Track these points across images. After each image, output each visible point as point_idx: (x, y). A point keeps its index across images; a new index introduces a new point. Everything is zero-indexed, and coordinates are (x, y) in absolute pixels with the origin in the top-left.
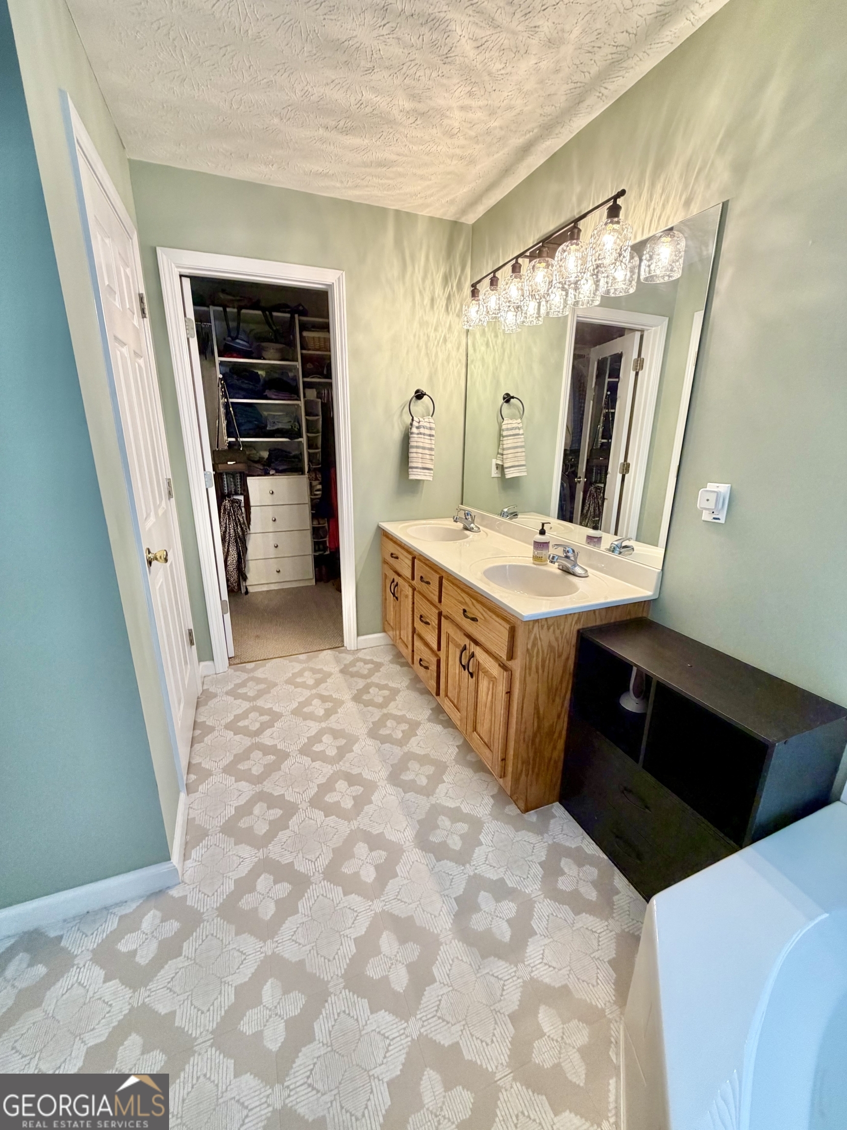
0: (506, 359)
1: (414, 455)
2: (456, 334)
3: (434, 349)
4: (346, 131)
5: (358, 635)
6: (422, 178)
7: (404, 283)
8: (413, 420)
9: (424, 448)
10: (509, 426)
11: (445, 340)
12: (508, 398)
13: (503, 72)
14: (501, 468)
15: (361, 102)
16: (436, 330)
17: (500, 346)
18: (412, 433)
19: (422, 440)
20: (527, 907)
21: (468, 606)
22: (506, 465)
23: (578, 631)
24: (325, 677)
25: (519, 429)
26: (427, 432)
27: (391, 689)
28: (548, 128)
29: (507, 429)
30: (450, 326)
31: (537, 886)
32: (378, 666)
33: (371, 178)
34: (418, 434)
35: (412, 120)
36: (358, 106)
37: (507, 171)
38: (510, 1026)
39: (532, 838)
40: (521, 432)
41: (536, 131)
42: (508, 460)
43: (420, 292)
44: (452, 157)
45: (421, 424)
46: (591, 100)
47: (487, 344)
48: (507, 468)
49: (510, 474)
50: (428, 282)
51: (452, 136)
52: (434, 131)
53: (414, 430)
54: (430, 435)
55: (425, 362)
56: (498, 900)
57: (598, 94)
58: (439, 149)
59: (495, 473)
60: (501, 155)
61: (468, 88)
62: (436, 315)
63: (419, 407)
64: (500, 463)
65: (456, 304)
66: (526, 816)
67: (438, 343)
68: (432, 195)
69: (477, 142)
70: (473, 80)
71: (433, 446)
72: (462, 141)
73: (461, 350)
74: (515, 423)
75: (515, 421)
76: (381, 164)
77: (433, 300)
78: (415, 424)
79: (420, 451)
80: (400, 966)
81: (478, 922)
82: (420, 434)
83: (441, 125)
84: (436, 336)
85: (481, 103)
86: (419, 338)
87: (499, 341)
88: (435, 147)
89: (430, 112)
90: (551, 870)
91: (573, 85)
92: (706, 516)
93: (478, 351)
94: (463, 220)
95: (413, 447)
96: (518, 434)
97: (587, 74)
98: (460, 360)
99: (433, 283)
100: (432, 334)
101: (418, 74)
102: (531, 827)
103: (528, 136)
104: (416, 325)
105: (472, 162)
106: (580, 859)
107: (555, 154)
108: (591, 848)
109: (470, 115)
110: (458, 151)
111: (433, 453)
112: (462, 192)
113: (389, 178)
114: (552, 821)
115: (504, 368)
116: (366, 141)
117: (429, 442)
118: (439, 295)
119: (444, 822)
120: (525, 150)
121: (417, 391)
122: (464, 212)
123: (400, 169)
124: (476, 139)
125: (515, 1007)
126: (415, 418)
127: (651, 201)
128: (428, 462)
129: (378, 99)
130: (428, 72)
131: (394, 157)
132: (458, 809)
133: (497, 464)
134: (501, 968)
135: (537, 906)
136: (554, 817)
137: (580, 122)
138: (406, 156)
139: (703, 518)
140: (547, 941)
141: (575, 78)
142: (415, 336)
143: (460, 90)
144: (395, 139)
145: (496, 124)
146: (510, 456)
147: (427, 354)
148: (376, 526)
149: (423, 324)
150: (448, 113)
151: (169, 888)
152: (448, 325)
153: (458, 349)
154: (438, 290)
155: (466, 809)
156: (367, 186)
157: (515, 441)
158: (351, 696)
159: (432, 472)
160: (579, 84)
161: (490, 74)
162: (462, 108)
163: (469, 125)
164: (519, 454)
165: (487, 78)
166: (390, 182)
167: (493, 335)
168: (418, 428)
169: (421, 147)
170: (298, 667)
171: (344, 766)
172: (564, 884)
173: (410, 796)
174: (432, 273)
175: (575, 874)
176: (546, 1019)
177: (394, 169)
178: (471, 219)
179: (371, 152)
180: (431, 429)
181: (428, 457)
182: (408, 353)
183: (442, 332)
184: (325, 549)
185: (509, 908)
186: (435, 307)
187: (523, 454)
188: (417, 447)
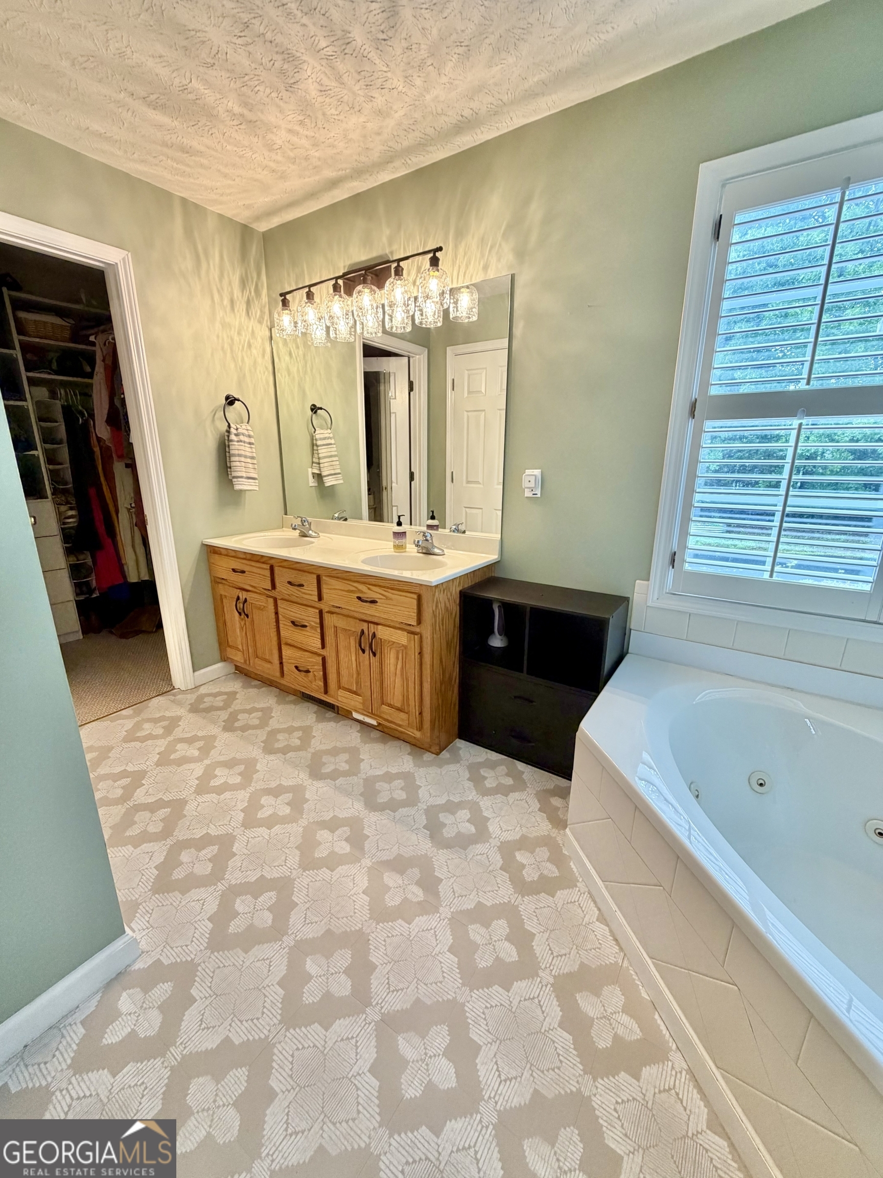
0: (309, 370)
1: (237, 463)
2: (259, 340)
3: (240, 354)
4: (154, 106)
5: (194, 671)
6: (226, 176)
7: (200, 277)
8: (229, 426)
9: (246, 457)
10: (322, 436)
11: (250, 346)
12: (314, 409)
13: (335, 117)
14: (319, 477)
15: (185, 87)
16: (239, 333)
17: (302, 357)
18: (232, 441)
19: (242, 448)
20: (475, 808)
21: (362, 592)
22: (324, 474)
23: (461, 592)
24: (174, 722)
25: (329, 438)
26: (247, 440)
27: (262, 710)
28: (359, 172)
29: (321, 439)
30: (253, 332)
31: (474, 793)
32: (232, 695)
33: (164, 159)
34: (238, 441)
35: (235, 122)
36: (181, 89)
37: (312, 195)
38: (504, 873)
39: (452, 767)
40: (332, 441)
41: (347, 171)
42: (325, 469)
43: (219, 291)
44: (264, 168)
45: (240, 431)
46: (397, 163)
47: (290, 354)
48: (325, 476)
49: (329, 482)
50: (225, 281)
51: (271, 150)
52: (256, 140)
53: (233, 437)
54: (250, 443)
55: (232, 366)
56: (453, 813)
57: (403, 161)
58: (254, 157)
59: (312, 482)
60: (311, 180)
61: (301, 118)
62: (238, 320)
63: (232, 412)
64: (317, 472)
65: (256, 310)
66: (441, 756)
67: (243, 347)
68: (230, 194)
69: (294, 163)
70: (308, 113)
71: (254, 455)
72: (279, 158)
73: (266, 358)
74: (327, 433)
75: (326, 432)
76: (184, 150)
77: (232, 302)
78: (233, 431)
79: (243, 459)
80: (410, 887)
81: (448, 833)
82: (241, 441)
83: (264, 137)
84: (240, 340)
85: (305, 132)
86: (223, 340)
87: (301, 353)
88: (251, 153)
89: (258, 123)
90: (477, 780)
91: (388, 148)
92: (528, 494)
93: (282, 360)
94: (254, 226)
95: (234, 455)
96: (331, 444)
97: (400, 145)
98: (267, 368)
99: (230, 283)
100: (236, 338)
101: (258, 88)
102: (448, 762)
103: (340, 173)
104: (218, 325)
105: (283, 177)
106: (492, 766)
107: (359, 194)
108: (494, 756)
109: (295, 139)
110: (272, 165)
111: (255, 462)
112: (262, 201)
113: (188, 165)
114: (461, 752)
115: (308, 379)
116: (176, 123)
117: (250, 450)
118: (238, 297)
119: (381, 785)
120: (333, 184)
121: (227, 398)
122: (258, 218)
123: (204, 161)
124: (293, 161)
125: (500, 863)
126: (232, 425)
127: (456, 259)
128: (252, 471)
129: (206, 91)
130: (268, 91)
131: (202, 149)
132: (387, 773)
133: (313, 474)
134: (480, 848)
135: (481, 803)
136: (460, 748)
137: (385, 177)
138: (217, 151)
139: (526, 495)
140: (498, 819)
141: (390, 144)
142: (218, 337)
143: (293, 116)
144: (210, 133)
145: (317, 154)
146: (326, 465)
147: (233, 357)
148: (199, 545)
149: (225, 325)
150: (275, 130)
151: (129, 966)
152: (250, 329)
153: (263, 356)
154: (237, 292)
155: (394, 770)
156: (156, 165)
157: (329, 450)
158: (221, 729)
159: (257, 481)
160: (392, 150)
161: (324, 114)
162: (290, 131)
163: (291, 147)
164: (334, 463)
165: (320, 116)
166: (188, 170)
167: (294, 346)
168: (236, 435)
169: (235, 149)
170: (129, 724)
171: (257, 785)
172: (490, 783)
173: (340, 781)
174: (228, 273)
175: (494, 775)
176: (521, 857)
177: (197, 159)
178: (263, 227)
179: (176, 135)
180: (249, 436)
181: (251, 466)
182: (212, 355)
183: (246, 336)
184: (91, 591)
185: (464, 814)
186: (236, 311)
187: (338, 463)
188: (239, 455)
